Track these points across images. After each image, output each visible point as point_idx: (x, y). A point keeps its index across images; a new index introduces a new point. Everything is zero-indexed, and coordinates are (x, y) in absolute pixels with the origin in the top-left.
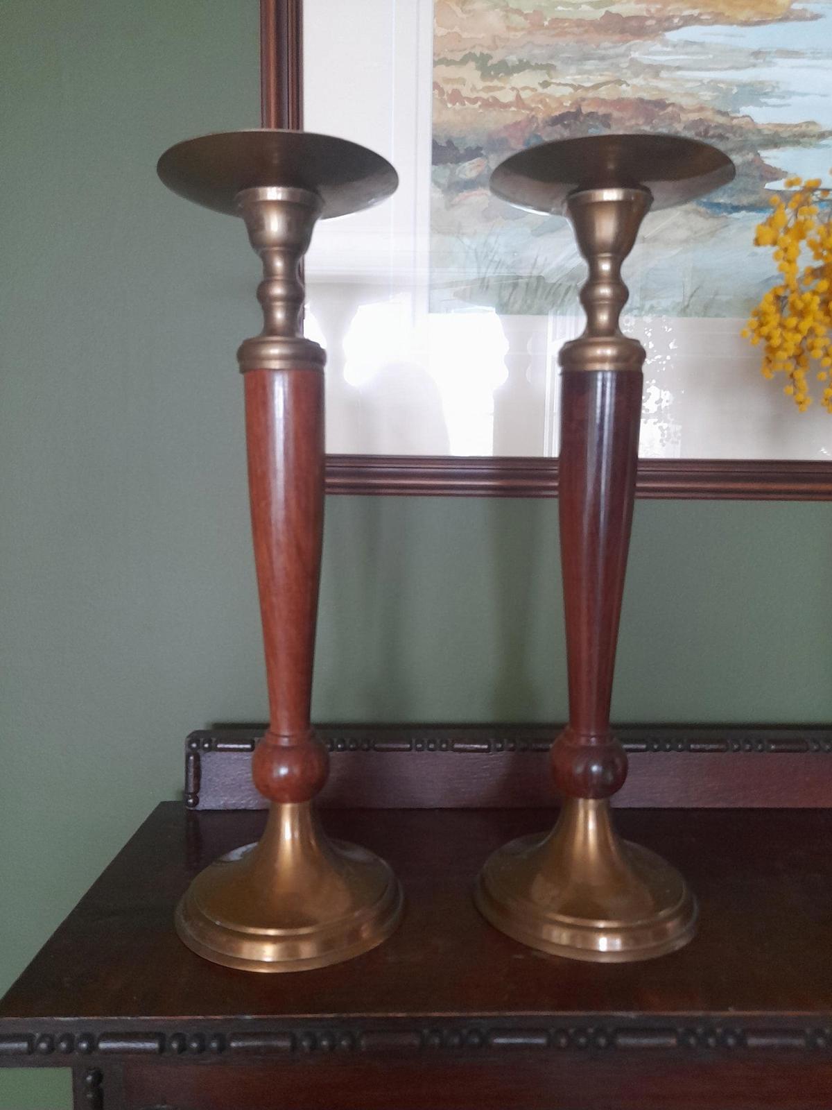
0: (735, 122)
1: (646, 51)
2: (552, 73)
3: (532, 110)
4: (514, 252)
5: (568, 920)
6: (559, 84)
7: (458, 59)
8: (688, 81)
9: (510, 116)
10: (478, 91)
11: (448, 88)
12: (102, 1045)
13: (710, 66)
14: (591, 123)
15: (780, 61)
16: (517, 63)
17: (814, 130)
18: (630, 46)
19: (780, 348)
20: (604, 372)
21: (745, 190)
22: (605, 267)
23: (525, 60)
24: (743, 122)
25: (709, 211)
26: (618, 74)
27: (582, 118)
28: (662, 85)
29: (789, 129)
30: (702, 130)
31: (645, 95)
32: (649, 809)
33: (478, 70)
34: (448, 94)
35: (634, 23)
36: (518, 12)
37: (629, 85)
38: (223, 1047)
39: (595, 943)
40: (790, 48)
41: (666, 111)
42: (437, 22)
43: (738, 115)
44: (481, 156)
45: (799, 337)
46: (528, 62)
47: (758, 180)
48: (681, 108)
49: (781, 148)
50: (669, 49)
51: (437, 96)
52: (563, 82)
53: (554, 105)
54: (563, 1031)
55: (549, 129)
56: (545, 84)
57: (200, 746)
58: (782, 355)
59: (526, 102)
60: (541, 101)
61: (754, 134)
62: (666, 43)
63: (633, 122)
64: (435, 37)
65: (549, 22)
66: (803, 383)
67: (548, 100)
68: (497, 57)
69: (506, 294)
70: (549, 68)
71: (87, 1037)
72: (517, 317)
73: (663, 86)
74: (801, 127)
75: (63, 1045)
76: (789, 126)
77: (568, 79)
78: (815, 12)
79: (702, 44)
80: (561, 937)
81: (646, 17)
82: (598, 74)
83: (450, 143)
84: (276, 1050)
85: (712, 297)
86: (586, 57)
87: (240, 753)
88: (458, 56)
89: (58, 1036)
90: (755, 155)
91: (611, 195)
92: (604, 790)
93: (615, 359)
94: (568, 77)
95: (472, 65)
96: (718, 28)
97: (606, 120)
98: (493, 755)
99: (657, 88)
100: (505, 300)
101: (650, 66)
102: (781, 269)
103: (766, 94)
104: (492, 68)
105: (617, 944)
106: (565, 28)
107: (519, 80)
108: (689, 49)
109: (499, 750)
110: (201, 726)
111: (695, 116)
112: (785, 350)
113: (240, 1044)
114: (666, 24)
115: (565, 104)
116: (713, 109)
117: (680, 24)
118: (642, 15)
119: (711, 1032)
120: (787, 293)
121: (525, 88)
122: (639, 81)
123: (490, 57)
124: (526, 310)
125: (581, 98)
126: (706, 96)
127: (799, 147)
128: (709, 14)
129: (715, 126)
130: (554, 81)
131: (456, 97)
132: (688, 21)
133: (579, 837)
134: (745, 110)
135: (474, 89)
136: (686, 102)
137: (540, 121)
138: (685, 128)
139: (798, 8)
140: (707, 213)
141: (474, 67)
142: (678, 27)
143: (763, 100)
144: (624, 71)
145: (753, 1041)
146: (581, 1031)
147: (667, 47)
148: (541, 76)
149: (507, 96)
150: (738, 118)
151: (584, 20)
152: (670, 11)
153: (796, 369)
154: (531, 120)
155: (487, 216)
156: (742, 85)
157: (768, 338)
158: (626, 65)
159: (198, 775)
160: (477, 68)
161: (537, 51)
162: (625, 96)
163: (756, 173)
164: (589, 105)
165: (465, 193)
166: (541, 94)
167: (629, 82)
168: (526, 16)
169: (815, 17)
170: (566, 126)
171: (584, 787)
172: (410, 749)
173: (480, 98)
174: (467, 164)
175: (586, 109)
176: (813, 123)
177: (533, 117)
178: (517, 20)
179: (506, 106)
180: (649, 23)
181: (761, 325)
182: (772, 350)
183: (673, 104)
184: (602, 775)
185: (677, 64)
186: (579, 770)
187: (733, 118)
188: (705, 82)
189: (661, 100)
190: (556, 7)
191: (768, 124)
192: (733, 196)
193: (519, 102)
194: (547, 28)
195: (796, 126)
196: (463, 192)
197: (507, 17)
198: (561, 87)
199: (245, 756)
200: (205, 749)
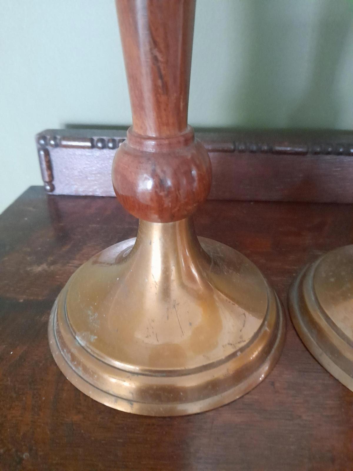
57: (47, 143)
87: (82, 150)
159: (50, 167)
199: (87, 152)
200: (52, 145)
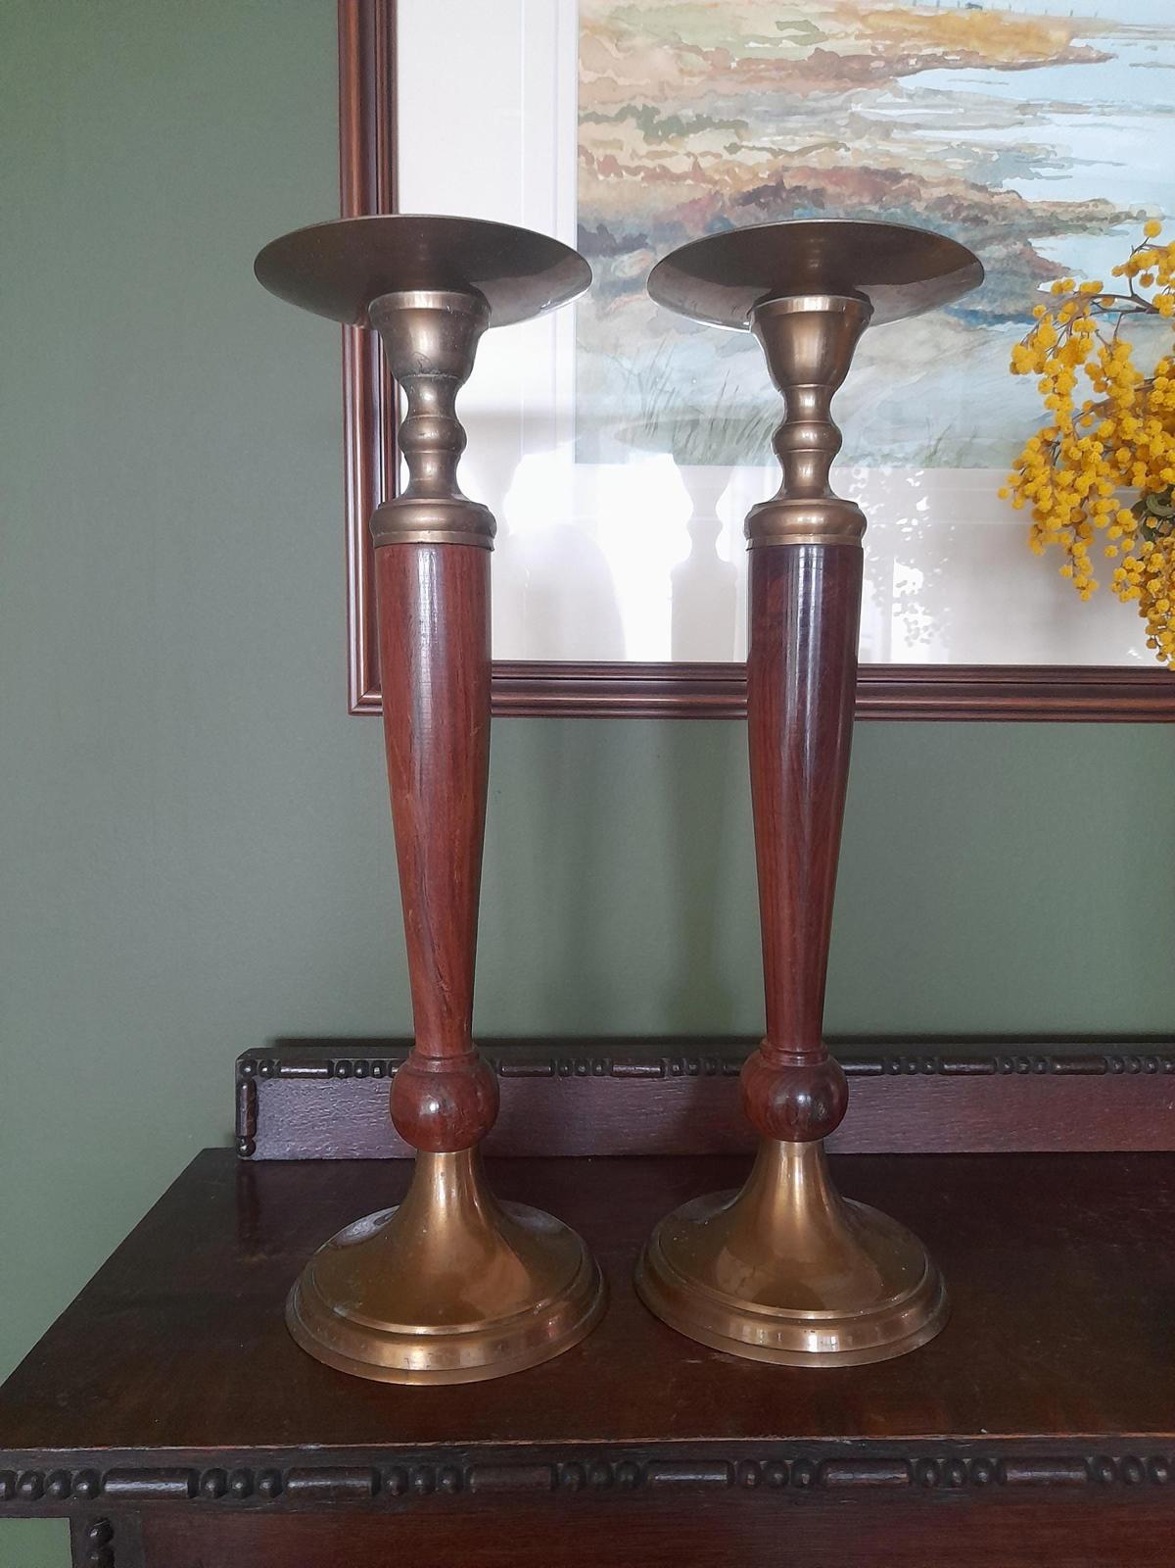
0: (996, 199)
1: (873, 103)
2: (742, 132)
3: (715, 183)
4: (693, 379)
5: (764, 1310)
6: (753, 148)
7: (613, 114)
8: (929, 143)
9: (686, 192)
10: (640, 158)
11: (599, 154)
12: (109, 1487)
13: (960, 124)
14: (798, 201)
15: (1057, 118)
16: (695, 119)
17: (1107, 211)
18: (850, 96)
19: (1051, 512)
20: (807, 546)
21: (1012, 293)
22: (808, 402)
23: (705, 116)
24: (1007, 199)
25: (962, 322)
26: (833, 135)
27: (784, 195)
28: (894, 149)
29: (1070, 209)
30: (951, 212)
31: (871, 162)
32: (887, 1155)
33: (640, 129)
34: (599, 163)
35: (855, 65)
36: (695, 49)
37: (849, 149)
38: (277, 1490)
39: (802, 1341)
40: (1070, 100)
41: (900, 185)
42: (583, 63)
43: (1001, 190)
44: (645, 247)
45: (1076, 498)
46: (709, 118)
47: (1030, 280)
48: (922, 181)
49: (1059, 237)
50: (905, 100)
51: (584, 165)
52: (758, 145)
53: (746, 177)
54: (752, 1464)
55: (739, 209)
56: (733, 149)
57: (256, 1071)
58: (1054, 523)
59: (707, 173)
60: (728, 172)
61: (1021, 215)
62: (898, 93)
63: (855, 200)
64: (580, 83)
65: (738, 63)
66: (1085, 561)
67: (737, 170)
68: (666, 111)
69: (682, 437)
70: (738, 126)
71: (89, 1475)
72: (698, 468)
73: (897, 152)
74: (1088, 206)
75: (56, 1487)
76: (1070, 205)
77: (765, 142)
78: (1104, 51)
79: (948, 94)
80: (757, 1334)
81: (869, 56)
82: (807, 133)
83: (602, 228)
84: (351, 1492)
85: (968, 439)
86: (791, 111)
87: (312, 1080)
88: (613, 111)
89: (48, 1474)
90: (1025, 245)
91: (815, 303)
92: (816, 1129)
93: (822, 530)
94: (765, 139)
95: (631, 122)
96: (969, 73)
97: (818, 197)
98: (668, 1080)
99: (888, 154)
100: (681, 445)
101: (877, 123)
102: (1049, 405)
103: (1038, 162)
104: (660, 127)
105: (832, 1342)
106: (760, 71)
107: (696, 143)
108: (929, 101)
109: (675, 1074)
110: (259, 1044)
111: (940, 192)
112: (1058, 516)
113: (302, 1484)
114: (899, 67)
115: (761, 175)
116: (965, 182)
117: (917, 67)
118: (865, 53)
119: (955, 1463)
120: (1060, 437)
121: (704, 154)
122: (862, 144)
123: (657, 111)
124: (709, 459)
125: (783, 166)
126: (956, 164)
127: (1085, 234)
128: (957, 53)
129: (969, 205)
130: (745, 143)
131: (610, 165)
132: (930, 63)
133: (781, 1195)
134: (1009, 183)
135: (634, 155)
136: (926, 172)
137: (726, 199)
138: (926, 207)
139: (1078, 45)
140: (960, 325)
141: (635, 124)
142: (915, 72)
143: (1033, 170)
144: (843, 129)
145: (1014, 1475)
146: (776, 1463)
147: (901, 97)
148: (728, 137)
149: (680, 165)
150: (1000, 194)
151: (786, 60)
152: (904, 49)
153: (1075, 541)
154: (714, 197)
155: (654, 330)
156: (1005, 151)
157: (1036, 499)
158: (844, 122)
159: (254, 1112)
160: (639, 127)
161: (720, 103)
162: (843, 164)
163: (1026, 270)
164: (792, 177)
165: (624, 298)
166: (728, 162)
167: (849, 145)
168: (705, 56)
169: (1103, 58)
170: (762, 206)
171: (787, 1125)
172: (551, 1074)
173: (644, 167)
174: (625, 257)
175: (789, 183)
176: (1105, 202)
177: (717, 192)
178: (693, 59)
179: (679, 178)
180: (875, 64)
181: (1027, 481)
182: (1040, 515)
183: (910, 176)
184: (811, 1108)
185: (914, 121)
186: (781, 1100)
187: (993, 195)
188: (954, 144)
189: (894, 169)
190: (747, 43)
191: (1042, 202)
192: (995, 301)
193: (697, 173)
194: (735, 71)
195: (1080, 205)
196: (620, 295)
197: (679, 57)
198: (755, 152)
199: (320, 1084)
200: (263, 1075)
